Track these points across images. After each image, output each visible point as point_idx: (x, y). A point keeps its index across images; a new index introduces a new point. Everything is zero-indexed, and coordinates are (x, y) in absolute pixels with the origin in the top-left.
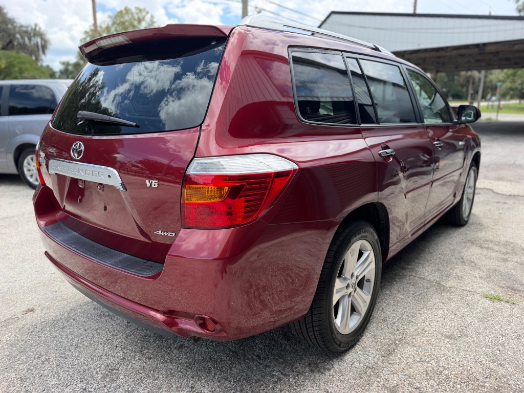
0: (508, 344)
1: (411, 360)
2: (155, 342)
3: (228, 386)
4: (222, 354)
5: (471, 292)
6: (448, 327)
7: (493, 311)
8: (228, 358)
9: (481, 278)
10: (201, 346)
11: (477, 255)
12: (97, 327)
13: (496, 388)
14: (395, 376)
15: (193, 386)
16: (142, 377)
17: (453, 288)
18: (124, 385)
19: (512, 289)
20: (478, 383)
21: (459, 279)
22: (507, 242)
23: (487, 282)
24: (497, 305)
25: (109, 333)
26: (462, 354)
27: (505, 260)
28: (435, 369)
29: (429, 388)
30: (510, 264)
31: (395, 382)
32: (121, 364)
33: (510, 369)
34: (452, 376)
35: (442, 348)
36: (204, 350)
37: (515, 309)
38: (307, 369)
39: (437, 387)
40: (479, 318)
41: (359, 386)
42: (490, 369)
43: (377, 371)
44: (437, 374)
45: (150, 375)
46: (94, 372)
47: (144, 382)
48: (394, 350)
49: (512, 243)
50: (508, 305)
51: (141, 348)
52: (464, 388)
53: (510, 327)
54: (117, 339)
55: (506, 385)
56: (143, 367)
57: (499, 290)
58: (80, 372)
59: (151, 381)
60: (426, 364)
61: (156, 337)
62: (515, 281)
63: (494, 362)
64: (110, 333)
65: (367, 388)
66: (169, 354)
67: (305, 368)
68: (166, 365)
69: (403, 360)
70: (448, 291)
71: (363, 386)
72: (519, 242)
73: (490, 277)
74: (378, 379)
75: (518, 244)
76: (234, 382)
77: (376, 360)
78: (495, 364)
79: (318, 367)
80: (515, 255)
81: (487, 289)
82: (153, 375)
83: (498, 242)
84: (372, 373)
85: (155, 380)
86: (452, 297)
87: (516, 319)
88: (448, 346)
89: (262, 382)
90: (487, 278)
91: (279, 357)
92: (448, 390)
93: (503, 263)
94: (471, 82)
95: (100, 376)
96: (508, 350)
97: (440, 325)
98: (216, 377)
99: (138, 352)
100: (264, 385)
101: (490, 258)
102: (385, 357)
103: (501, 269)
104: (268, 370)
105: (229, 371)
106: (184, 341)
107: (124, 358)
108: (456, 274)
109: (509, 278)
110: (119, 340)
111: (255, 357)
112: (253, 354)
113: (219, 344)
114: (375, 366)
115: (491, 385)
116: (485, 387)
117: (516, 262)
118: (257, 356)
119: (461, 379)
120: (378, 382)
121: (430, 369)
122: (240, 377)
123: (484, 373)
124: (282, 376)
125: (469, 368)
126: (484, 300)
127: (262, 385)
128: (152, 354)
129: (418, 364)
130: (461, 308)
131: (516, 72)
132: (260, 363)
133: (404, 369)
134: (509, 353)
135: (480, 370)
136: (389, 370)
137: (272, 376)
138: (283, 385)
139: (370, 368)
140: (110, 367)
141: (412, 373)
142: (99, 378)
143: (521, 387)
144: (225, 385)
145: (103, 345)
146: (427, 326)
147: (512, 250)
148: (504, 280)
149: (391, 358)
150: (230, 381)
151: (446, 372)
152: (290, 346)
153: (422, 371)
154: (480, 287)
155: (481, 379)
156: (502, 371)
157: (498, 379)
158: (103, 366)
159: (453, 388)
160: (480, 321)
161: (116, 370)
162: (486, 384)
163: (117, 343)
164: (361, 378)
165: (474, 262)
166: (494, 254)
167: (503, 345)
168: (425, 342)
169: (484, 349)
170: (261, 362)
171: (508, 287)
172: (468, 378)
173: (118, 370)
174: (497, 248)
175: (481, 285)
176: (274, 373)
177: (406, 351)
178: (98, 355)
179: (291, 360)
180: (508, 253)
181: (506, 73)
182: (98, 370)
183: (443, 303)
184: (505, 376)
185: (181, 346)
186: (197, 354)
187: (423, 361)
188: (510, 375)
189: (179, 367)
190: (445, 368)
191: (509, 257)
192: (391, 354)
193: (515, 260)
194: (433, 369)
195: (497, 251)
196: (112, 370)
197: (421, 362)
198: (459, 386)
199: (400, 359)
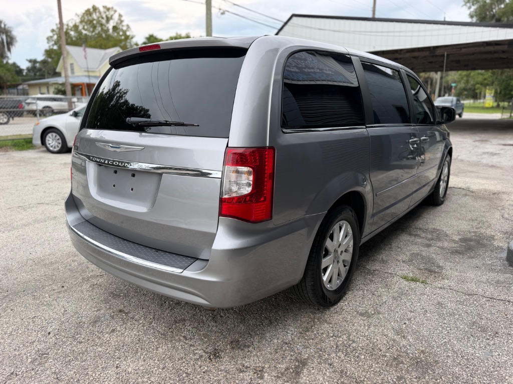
0: (414, 319)
1: (324, 336)
2: (88, 328)
3: (152, 364)
4: (151, 337)
5: (392, 274)
6: (364, 306)
7: (407, 291)
8: (156, 340)
9: (404, 262)
10: (132, 330)
11: (405, 241)
12: (33, 316)
13: (395, 357)
14: (308, 349)
15: (118, 366)
16: (70, 360)
17: (376, 271)
18: (52, 367)
19: (429, 271)
20: (380, 353)
21: (383, 263)
22: (434, 229)
23: (409, 266)
24: (413, 285)
25: (44, 321)
26: (371, 329)
27: (429, 246)
28: (345, 342)
29: (336, 359)
30: (432, 249)
31: (307, 355)
32: (52, 349)
33: (411, 340)
34: (359, 348)
35: (355, 324)
36: (134, 333)
37: (428, 288)
38: (228, 347)
39: (344, 358)
40: (394, 297)
41: (273, 360)
42: (394, 340)
43: (292, 346)
44: (346, 347)
45: (79, 357)
46: (24, 357)
47: (71, 364)
48: (311, 327)
49: (438, 230)
50: (422, 285)
51: (74, 334)
52: (368, 357)
53: (419, 304)
54: (51, 327)
55: (404, 354)
56: (73, 350)
57: (417, 272)
58: (10, 357)
59: (79, 363)
60: (338, 339)
61: (90, 324)
62: (433, 263)
63: (398, 335)
64: (46, 321)
65: (280, 361)
66: (99, 338)
67: (227, 346)
68: (95, 348)
69: (317, 335)
70: (372, 274)
71: (277, 360)
72: (444, 229)
73: (411, 261)
74: (292, 353)
75: (443, 231)
76: (158, 361)
77: (293, 337)
78: (399, 336)
79: (239, 345)
80: (439, 241)
81: (407, 272)
82: (81, 358)
83: (426, 229)
84: (287, 348)
85: (83, 362)
86: (373, 279)
87: (426, 297)
88: (361, 322)
89: (184, 360)
90: (409, 261)
91: (204, 337)
92: (353, 360)
93: (426, 248)
94: (429, 82)
95: (29, 360)
96: (413, 324)
97: (358, 304)
98: (142, 357)
99: (70, 338)
100: (186, 362)
101: (416, 244)
102: (302, 333)
103: (424, 254)
104: (192, 348)
105: (155, 351)
106: (117, 325)
107: (56, 343)
108: (382, 258)
109: (429, 261)
110: (54, 327)
111: (181, 338)
112: (181, 335)
113: (150, 327)
114: (291, 342)
115: (391, 355)
116: (385, 356)
117: (438, 247)
118: (184, 337)
119: (367, 350)
120: (291, 355)
121: (341, 342)
122: (164, 356)
123: (388, 345)
124: (204, 354)
125: (375, 341)
126: (402, 280)
127: (184, 362)
128: (84, 339)
129: (331, 339)
130: (380, 289)
131: (470, 74)
132: (185, 343)
133: (317, 344)
134: (414, 326)
135: (384, 342)
136: (303, 345)
137: (195, 354)
138: (203, 362)
139: (286, 343)
140: (40, 352)
141: (324, 347)
142: (28, 362)
143: (417, 355)
144: (149, 364)
145: (37, 332)
146: (346, 305)
147: (436, 236)
148: (423, 263)
149: (307, 334)
150: (155, 360)
151: (354, 345)
152: (217, 326)
153: (333, 345)
154: (401, 270)
155: (384, 350)
156: (404, 342)
157: (399, 349)
158: (34, 351)
159: (358, 358)
160: (395, 299)
161: (46, 354)
162: (387, 354)
163: (51, 330)
164: (276, 353)
165: (401, 248)
166: (419, 240)
167: (409, 320)
168: (341, 320)
169: (392, 323)
170: (187, 342)
171: (426, 269)
172: (373, 349)
173: (48, 354)
174: (423, 235)
175: (402, 268)
176: (197, 351)
177: (322, 328)
178: (30, 341)
179: (215, 339)
180: (433, 239)
181: (460, 75)
182: (29, 355)
183: (364, 284)
184: (405, 347)
185: (113, 331)
186: (127, 337)
187: (335, 336)
188: (410, 346)
189: (108, 349)
190: (354, 341)
191: (433, 243)
192: (308, 331)
193: (438, 245)
194: (343, 342)
195: (423, 238)
196: (43, 354)
197: (334, 337)
198: (363, 357)
199: (315, 335)
